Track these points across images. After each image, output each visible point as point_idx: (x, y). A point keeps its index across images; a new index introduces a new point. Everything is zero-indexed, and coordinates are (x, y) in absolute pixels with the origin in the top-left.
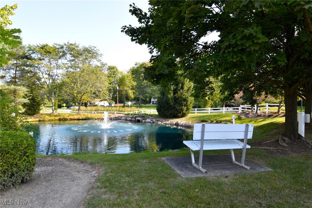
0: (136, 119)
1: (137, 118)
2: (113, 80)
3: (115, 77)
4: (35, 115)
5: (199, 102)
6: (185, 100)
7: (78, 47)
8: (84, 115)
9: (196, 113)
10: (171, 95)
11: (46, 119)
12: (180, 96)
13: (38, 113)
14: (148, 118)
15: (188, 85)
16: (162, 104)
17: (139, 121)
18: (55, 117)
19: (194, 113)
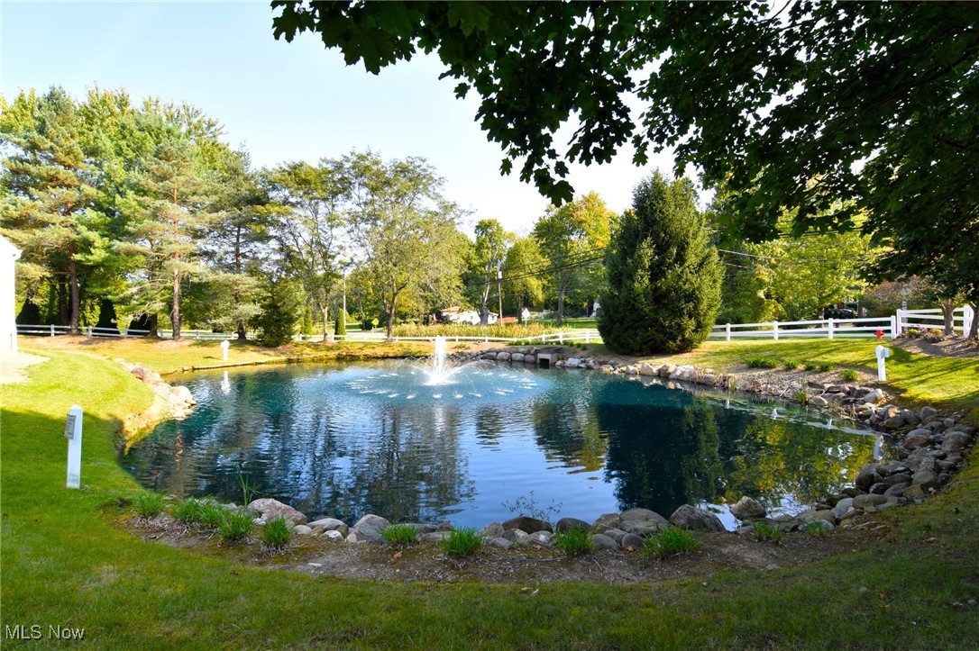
0: (536, 358)
1: (541, 356)
2: (490, 256)
3: (493, 248)
4: (280, 347)
5: (736, 305)
6: (692, 297)
7: (376, 163)
8: (401, 345)
9: (730, 339)
10: (642, 282)
11: (305, 356)
12: (672, 287)
13: (289, 341)
14: (573, 354)
15: (699, 250)
16: (616, 312)
17: (545, 364)
18: (328, 350)
19: (724, 338)
